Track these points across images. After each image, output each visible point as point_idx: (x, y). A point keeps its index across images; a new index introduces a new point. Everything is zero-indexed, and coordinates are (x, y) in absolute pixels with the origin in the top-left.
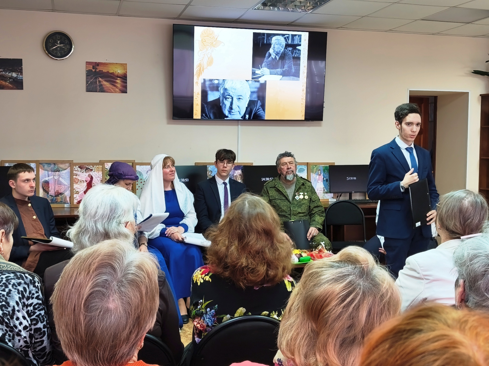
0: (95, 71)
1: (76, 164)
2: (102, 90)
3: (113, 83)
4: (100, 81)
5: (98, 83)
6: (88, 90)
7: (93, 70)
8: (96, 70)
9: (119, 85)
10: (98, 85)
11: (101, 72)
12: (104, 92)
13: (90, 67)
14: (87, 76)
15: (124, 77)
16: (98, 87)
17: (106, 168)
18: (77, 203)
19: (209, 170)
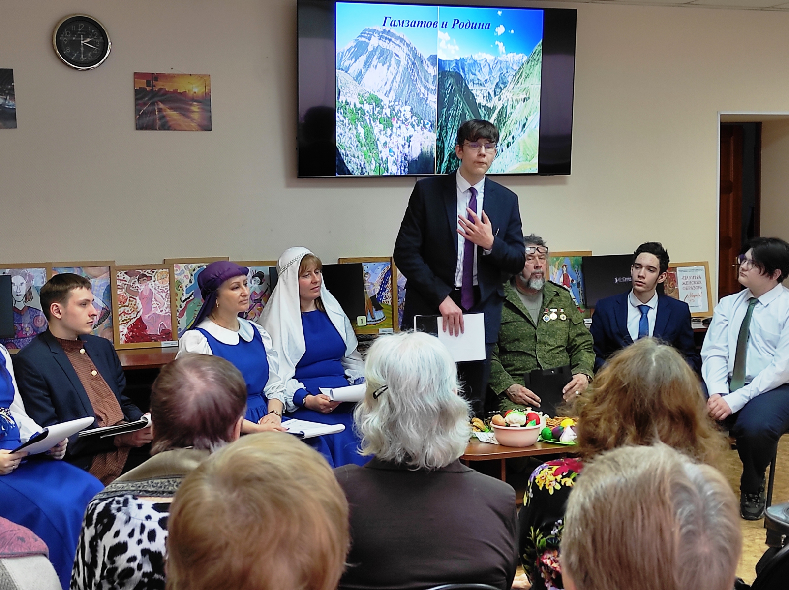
1: (120, 268)
2: (166, 126)
3: (185, 112)
4: (160, 110)
5: (157, 113)
6: (140, 127)
7: (148, 89)
8: (152, 88)
9: (196, 116)
10: (157, 116)
11: (163, 92)
12: (168, 129)
13: (143, 83)
14: (136, 100)
15: (205, 101)
16: (157, 121)
17: (175, 273)
18: (126, 342)
19: (365, 272)
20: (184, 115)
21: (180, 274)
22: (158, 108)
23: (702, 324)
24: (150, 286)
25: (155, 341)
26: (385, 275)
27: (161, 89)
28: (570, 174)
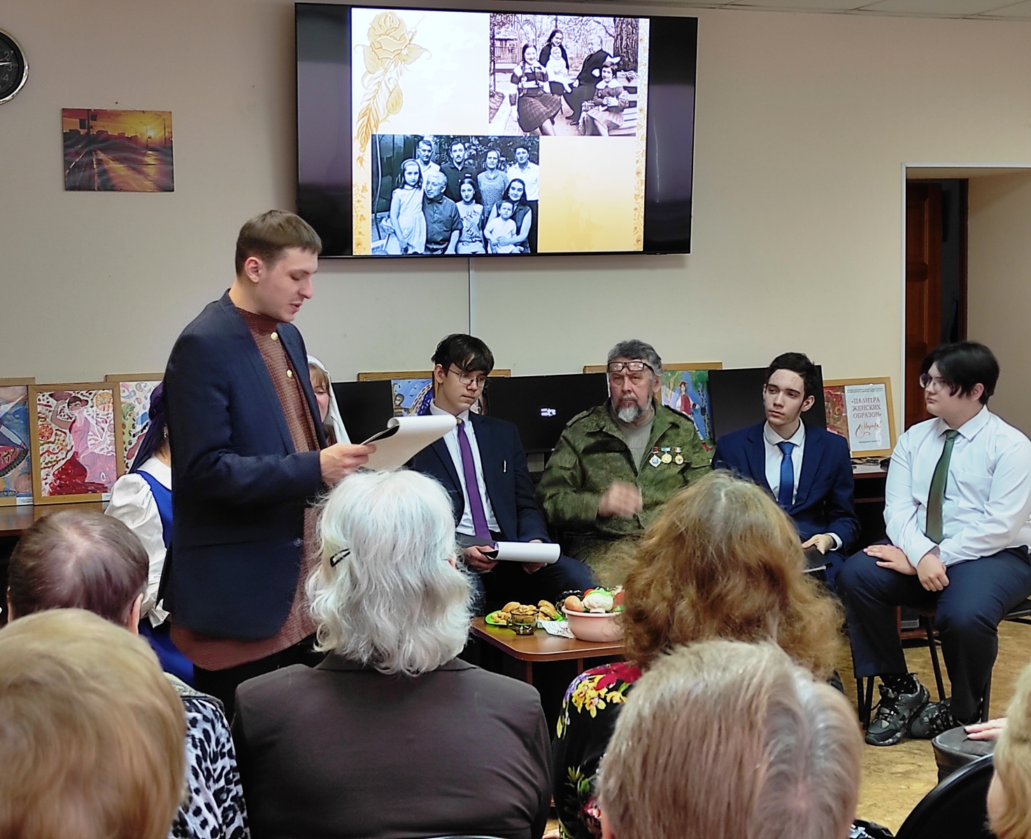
0: (88, 133)
1: (42, 389)
2: (107, 186)
3: (136, 166)
4: (100, 162)
5: (95, 166)
6: (70, 187)
7: (82, 132)
8: (89, 131)
9: (151, 171)
10: (96, 170)
11: (104, 136)
12: (112, 189)
13: (75, 124)
14: (66, 147)
15: (165, 149)
16: (96, 177)
17: (122, 394)
18: (51, 494)
19: (396, 394)
20: (134, 169)
21: (128, 397)
22: (97, 160)
23: (880, 466)
24: (85, 414)
25: (94, 492)
26: (425, 397)
27: (100, 132)
28: (689, 252)
